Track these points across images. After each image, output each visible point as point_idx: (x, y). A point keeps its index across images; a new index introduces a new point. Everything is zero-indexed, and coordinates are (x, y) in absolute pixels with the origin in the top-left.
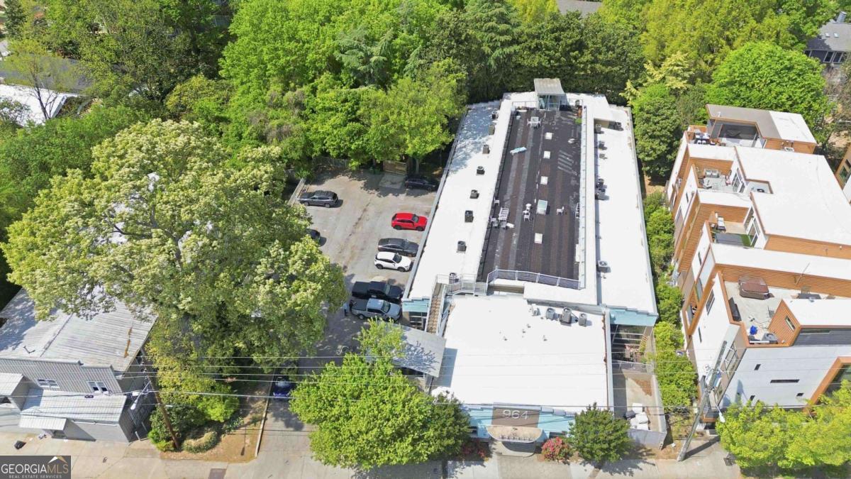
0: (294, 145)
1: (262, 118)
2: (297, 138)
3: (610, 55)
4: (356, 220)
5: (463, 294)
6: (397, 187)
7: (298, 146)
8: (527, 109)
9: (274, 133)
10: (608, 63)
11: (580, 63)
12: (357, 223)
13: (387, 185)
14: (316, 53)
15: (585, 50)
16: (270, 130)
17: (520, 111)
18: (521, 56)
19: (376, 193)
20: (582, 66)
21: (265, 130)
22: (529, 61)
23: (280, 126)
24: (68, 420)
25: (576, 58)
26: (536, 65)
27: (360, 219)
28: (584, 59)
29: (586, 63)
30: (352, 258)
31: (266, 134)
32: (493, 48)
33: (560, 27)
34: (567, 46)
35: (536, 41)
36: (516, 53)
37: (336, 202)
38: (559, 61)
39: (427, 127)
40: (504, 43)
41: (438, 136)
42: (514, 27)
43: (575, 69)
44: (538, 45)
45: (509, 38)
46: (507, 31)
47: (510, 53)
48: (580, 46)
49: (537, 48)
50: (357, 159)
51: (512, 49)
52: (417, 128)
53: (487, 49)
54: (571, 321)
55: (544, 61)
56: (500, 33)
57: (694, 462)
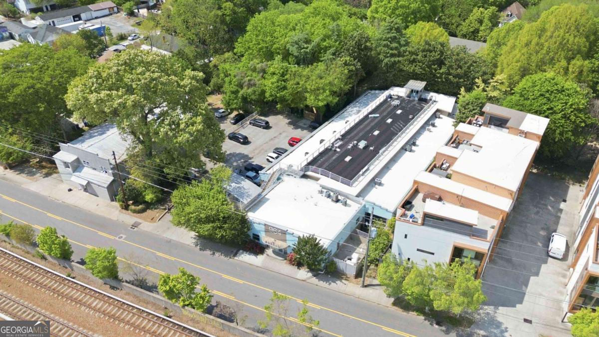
0: (255, 92)
1: (243, 75)
2: (258, 88)
3: (459, 71)
4: (273, 137)
5: (289, 175)
6: (306, 126)
7: (257, 93)
8: (398, 96)
9: (246, 83)
10: (457, 76)
11: (438, 73)
12: (272, 139)
13: (301, 124)
14: (278, 45)
15: (443, 66)
16: (245, 82)
17: (393, 97)
18: (403, 64)
19: (292, 127)
20: (438, 75)
21: (243, 81)
22: (408, 68)
23: (250, 80)
24: (89, 183)
25: (436, 70)
26: (412, 71)
27: (275, 137)
28: (441, 71)
29: (442, 74)
30: (258, 154)
31: (243, 83)
32: (386, 57)
33: (428, 49)
34: (430, 61)
35: (414, 56)
36: (399, 62)
37: (267, 126)
38: (425, 70)
39: (321, 91)
40: (392, 55)
41: (327, 96)
42: (401, 46)
43: (435, 75)
44: (414, 59)
45: (395, 52)
46: (396, 48)
47: (395, 61)
48: (441, 63)
49: (414, 61)
50: (281, 104)
51: (397, 59)
52: (316, 91)
53: (381, 57)
54: (337, 201)
55: (418, 70)
56: (392, 49)
57: (369, 290)
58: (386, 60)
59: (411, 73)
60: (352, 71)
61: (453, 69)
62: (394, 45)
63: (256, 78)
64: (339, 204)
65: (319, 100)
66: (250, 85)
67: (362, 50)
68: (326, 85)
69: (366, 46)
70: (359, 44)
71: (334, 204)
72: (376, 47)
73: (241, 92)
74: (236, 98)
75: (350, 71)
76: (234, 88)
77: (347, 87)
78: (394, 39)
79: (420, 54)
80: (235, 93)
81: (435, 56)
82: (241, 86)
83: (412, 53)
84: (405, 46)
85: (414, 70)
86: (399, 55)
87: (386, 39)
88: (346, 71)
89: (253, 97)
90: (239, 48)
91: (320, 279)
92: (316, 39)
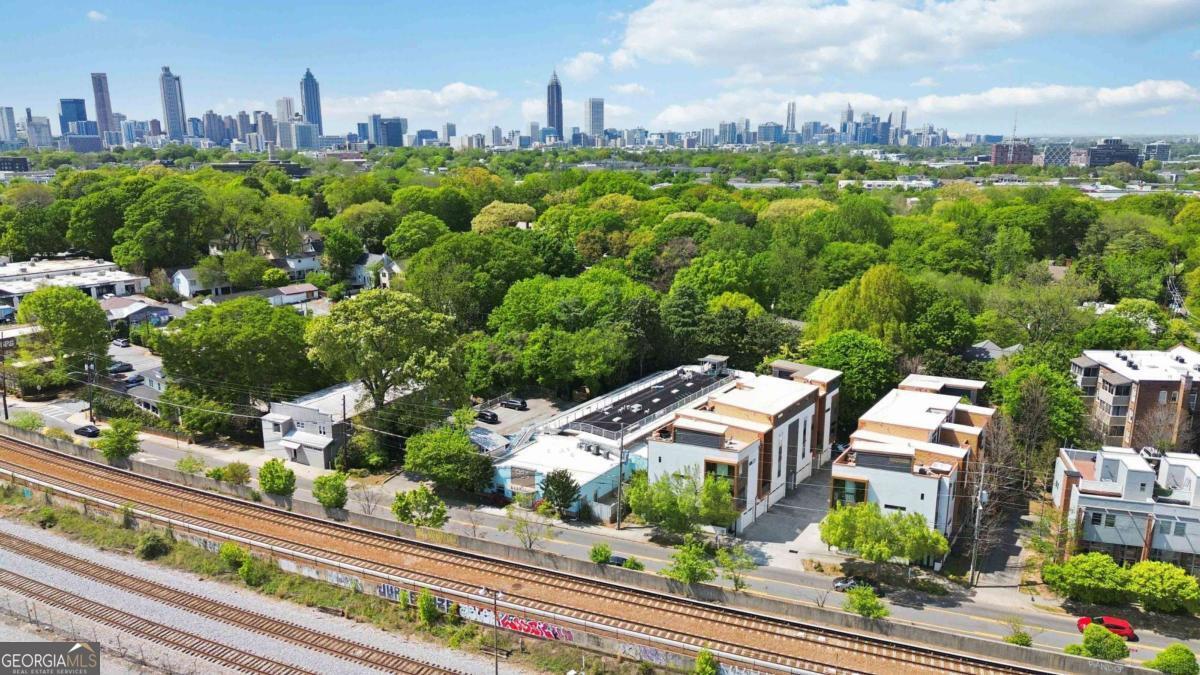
0: (510, 367)
1: (496, 348)
2: (514, 363)
5: (544, 434)
7: (513, 368)
8: (693, 372)
11: (741, 344)
12: (529, 419)
13: (568, 406)
14: (543, 311)
15: (745, 334)
16: (498, 356)
17: (687, 372)
18: (698, 335)
20: (741, 346)
21: (496, 354)
22: (704, 340)
28: (744, 341)
29: (745, 344)
31: (496, 358)
32: (677, 327)
33: (726, 314)
34: (728, 328)
35: (711, 325)
36: (694, 332)
37: (523, 408)
38: (724, 341)
39: (593, 357)
40: (685, 324)
41: (599, 364)
42: (696, 314)
43: (737, 348)
44: (712, 328)
45: (690, 321)
46: (689, 316)
47: (688, 331)
48: (742, 331)
49: (711, 331)
50: (543, 376)
51: (690, 329)
52: (586, 357)
53: (672, 326)
54: (598, 454)
55: (717, 341)
56: (683, 317)
57: (626, 532)
58: (678, 330)
59: (708, 345)
60: (633, 337)
61: (756, 338)
62: (687, 312)
63: (514, 352)
64: (600, 457)
65: (590, 367)
66: (504, 358)
67: (647, 316)
68: (600, 350)
69: (650, 312)
70: (642, 309)
71: (595, 457)
72: (666, 316)
73: (492, 368)
74: (485, 375)
75: (630, 338)
76: (483, 362)
77: (627, 356)
78: (686, 306)
79: (718, 321)
80: (485, 368)
81: (735, 323)
82: (493, 360)
83: (708, 322)
84: (700, 313)
85: (712, 342)
86: (695, 324)
87: (678, 306)
88: (626, 337)
89: (508, 373)
90: (493, 320)
91: (571, 525)
92: (590, 305)
